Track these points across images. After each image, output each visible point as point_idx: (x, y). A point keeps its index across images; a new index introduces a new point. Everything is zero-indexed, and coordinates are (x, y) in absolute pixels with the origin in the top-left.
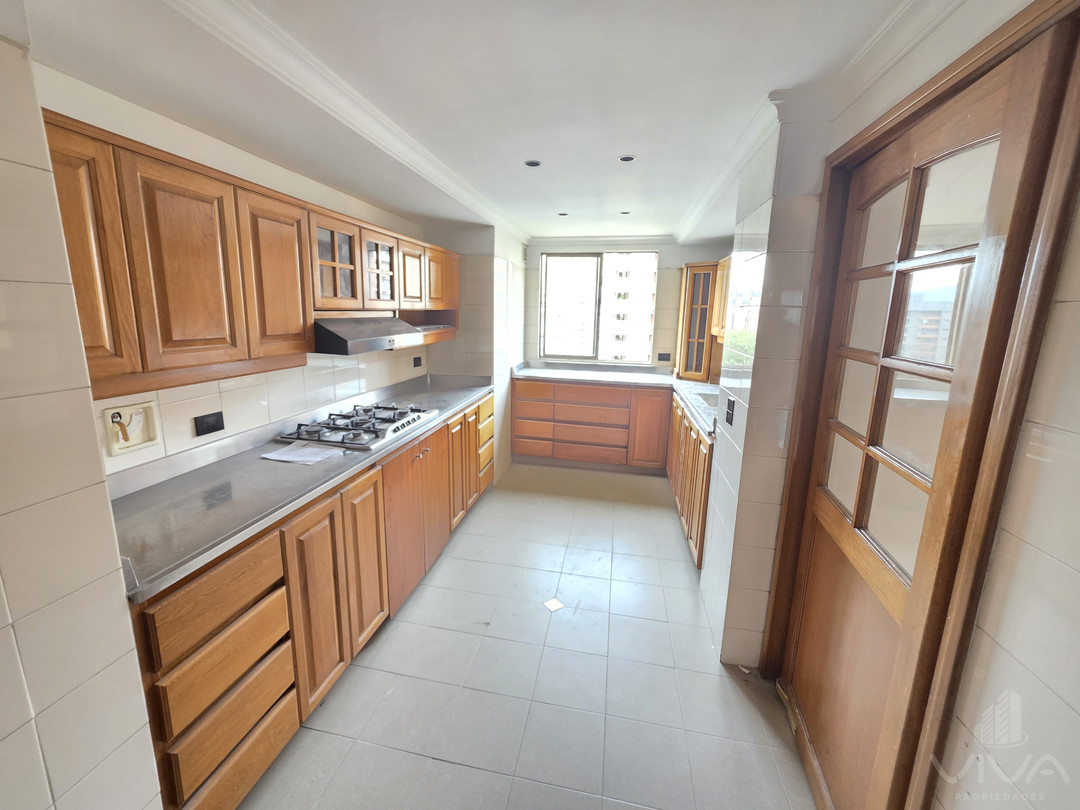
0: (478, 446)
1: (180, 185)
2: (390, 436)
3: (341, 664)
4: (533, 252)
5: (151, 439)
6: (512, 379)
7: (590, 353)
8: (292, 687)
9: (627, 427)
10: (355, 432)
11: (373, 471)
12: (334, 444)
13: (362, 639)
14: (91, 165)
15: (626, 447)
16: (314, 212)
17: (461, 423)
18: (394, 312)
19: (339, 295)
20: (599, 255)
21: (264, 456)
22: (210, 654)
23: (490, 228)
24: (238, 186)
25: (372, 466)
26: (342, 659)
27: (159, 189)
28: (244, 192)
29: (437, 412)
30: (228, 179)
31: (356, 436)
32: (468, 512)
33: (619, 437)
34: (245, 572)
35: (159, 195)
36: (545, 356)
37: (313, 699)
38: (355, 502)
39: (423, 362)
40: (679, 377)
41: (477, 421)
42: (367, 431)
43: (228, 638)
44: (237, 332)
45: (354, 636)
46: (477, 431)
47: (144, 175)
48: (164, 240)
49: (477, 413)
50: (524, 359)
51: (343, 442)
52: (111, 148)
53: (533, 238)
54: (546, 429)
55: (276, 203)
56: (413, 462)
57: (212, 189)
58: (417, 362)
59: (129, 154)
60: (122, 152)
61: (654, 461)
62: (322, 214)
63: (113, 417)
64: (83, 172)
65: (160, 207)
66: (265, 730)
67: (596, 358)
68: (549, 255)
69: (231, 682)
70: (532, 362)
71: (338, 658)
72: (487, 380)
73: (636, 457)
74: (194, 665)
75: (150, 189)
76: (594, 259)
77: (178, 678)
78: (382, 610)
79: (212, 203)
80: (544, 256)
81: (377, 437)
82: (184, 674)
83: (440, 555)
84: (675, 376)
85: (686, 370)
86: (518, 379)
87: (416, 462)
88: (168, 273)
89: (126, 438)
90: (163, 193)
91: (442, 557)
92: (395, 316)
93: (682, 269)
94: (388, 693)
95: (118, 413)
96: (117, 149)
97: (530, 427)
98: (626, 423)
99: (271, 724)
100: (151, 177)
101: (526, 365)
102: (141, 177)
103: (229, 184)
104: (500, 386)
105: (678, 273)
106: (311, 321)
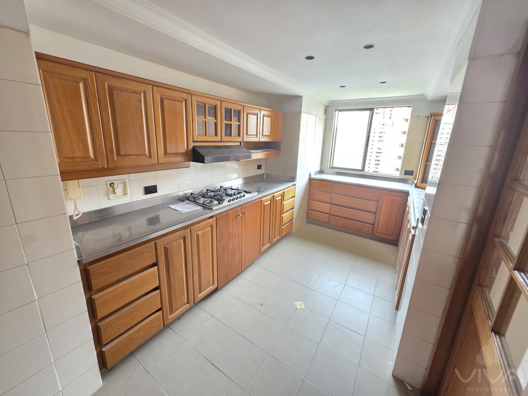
0: (282, 212)
1: (125, 87)
2: (225, 203)
3: (188, 305)
4: (330, 110)
5: (126, 194)
6: (310, 179)
7: (360, 168)
8: (160, 309)
9: (375, 213)
10: (211, 200)
11: (211, 220)
12: (199, 204)
13: (201, 296)
14: (85, 81)
15: (373, 225)
16: (195, 95)
17: (271, 200)
18: (241, 142)
19: (207, 134)
20: (372, 110)
21: (170, 206)
22: (116, 289)
23: (298, 98)
24: (154, 85)
25: (212, 217)
26: (188, 302)
27: (115, 89)
28: (157, 88)
29: (257, 193)
30: (149, 82)
31: (211, 201)
32: (273, 245)
33: (370, 218)
34: (135, 258)
35: (115, 92)
36: (333, 168)
37: (171, 317)
38: (199, 233)
39: (263, 167)
40: (416, 186)
41: (283, 199)
42: (216, 200)
43: (126, 284)
44: (152, 151)
45: (195, 293)
46: (282, 205)
47: (109, 83)
48: (117, 111)
49: (283, 196)
50: (321, 168)
51: (203, 204)
52: (94, 73)
53: (331, 101)
54: (326, 207)
55: (174, 92)
56: (236, 217)
57: (140, 87)
58: (259, 167)
59: (101, 75)
60: (98, 74)
61: (390, 235)
62: (200, 96)
63: (110, 184)
64: (81, 85)
65: (115, 97)
66: (145, 325)
67: (363, 170)
68: (340, 111)
69: (127, 302)
70: (325, 171)
71: (186, 302)
72: (293, 179)
73: (379, 231)
74: (109, 292)
75: (111, 89)
76: (368, 112)
77: (100, 296)
78: (213, 284)
79: (140, 94)
80: (337, 111)
81: (219, 203)
82: (103, 295)
83: (252, 263)
84: (414, 185)
85: (422, 183)
86: (313, 179)
87: (238, 218)
88: (119, 126)
89: (115, 193)
90: (117, 91)
91: (253, 265)
92: (241, 144)
93: (429, 117)
94: (206, 324)
95: (113, 183)
96: (96, 73)
97: (316, 205)
98: (375, 210)
99: (148, 323)
100: (111, 84)
101: (321, 172)
102: (107, 84)
103: (149, 84)
104: (301, 181)
105: (426, 119)
106: (191, 147)
